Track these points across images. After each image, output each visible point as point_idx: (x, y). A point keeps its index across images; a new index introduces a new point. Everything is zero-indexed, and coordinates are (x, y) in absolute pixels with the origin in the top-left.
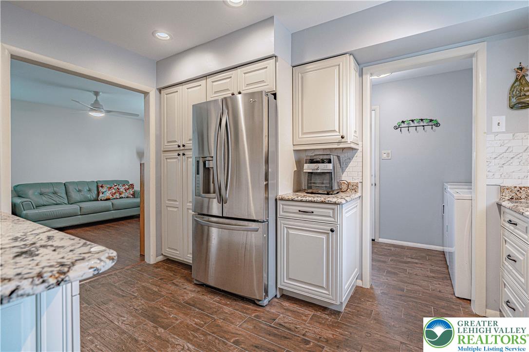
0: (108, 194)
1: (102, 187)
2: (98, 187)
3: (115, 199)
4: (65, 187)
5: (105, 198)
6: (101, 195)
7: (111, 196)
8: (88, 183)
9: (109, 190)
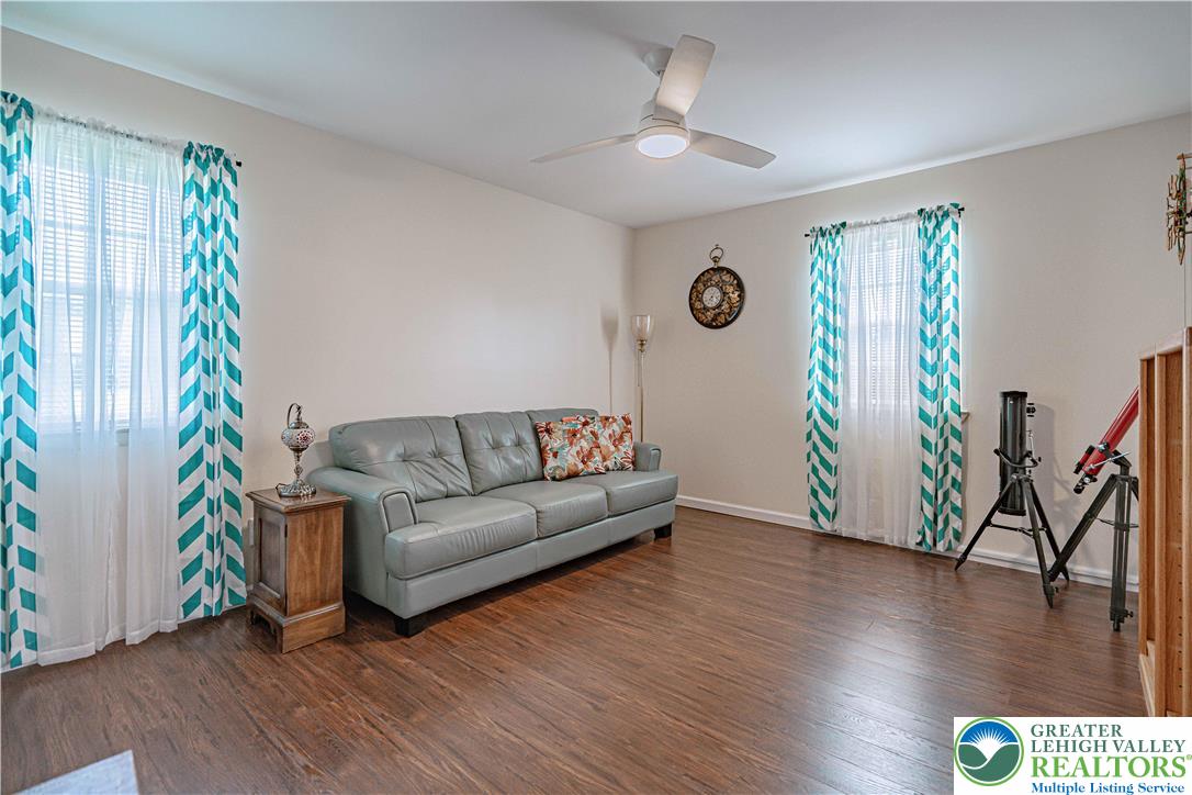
0: (570, 459)
1: (548, 431)
2: (536, 431)
3: (592, 474)
4: (460, 434)
5: (565, 474)
6: (551, 463)
7: (581, 466)
8: (511, 418)
9: (571, 444)
